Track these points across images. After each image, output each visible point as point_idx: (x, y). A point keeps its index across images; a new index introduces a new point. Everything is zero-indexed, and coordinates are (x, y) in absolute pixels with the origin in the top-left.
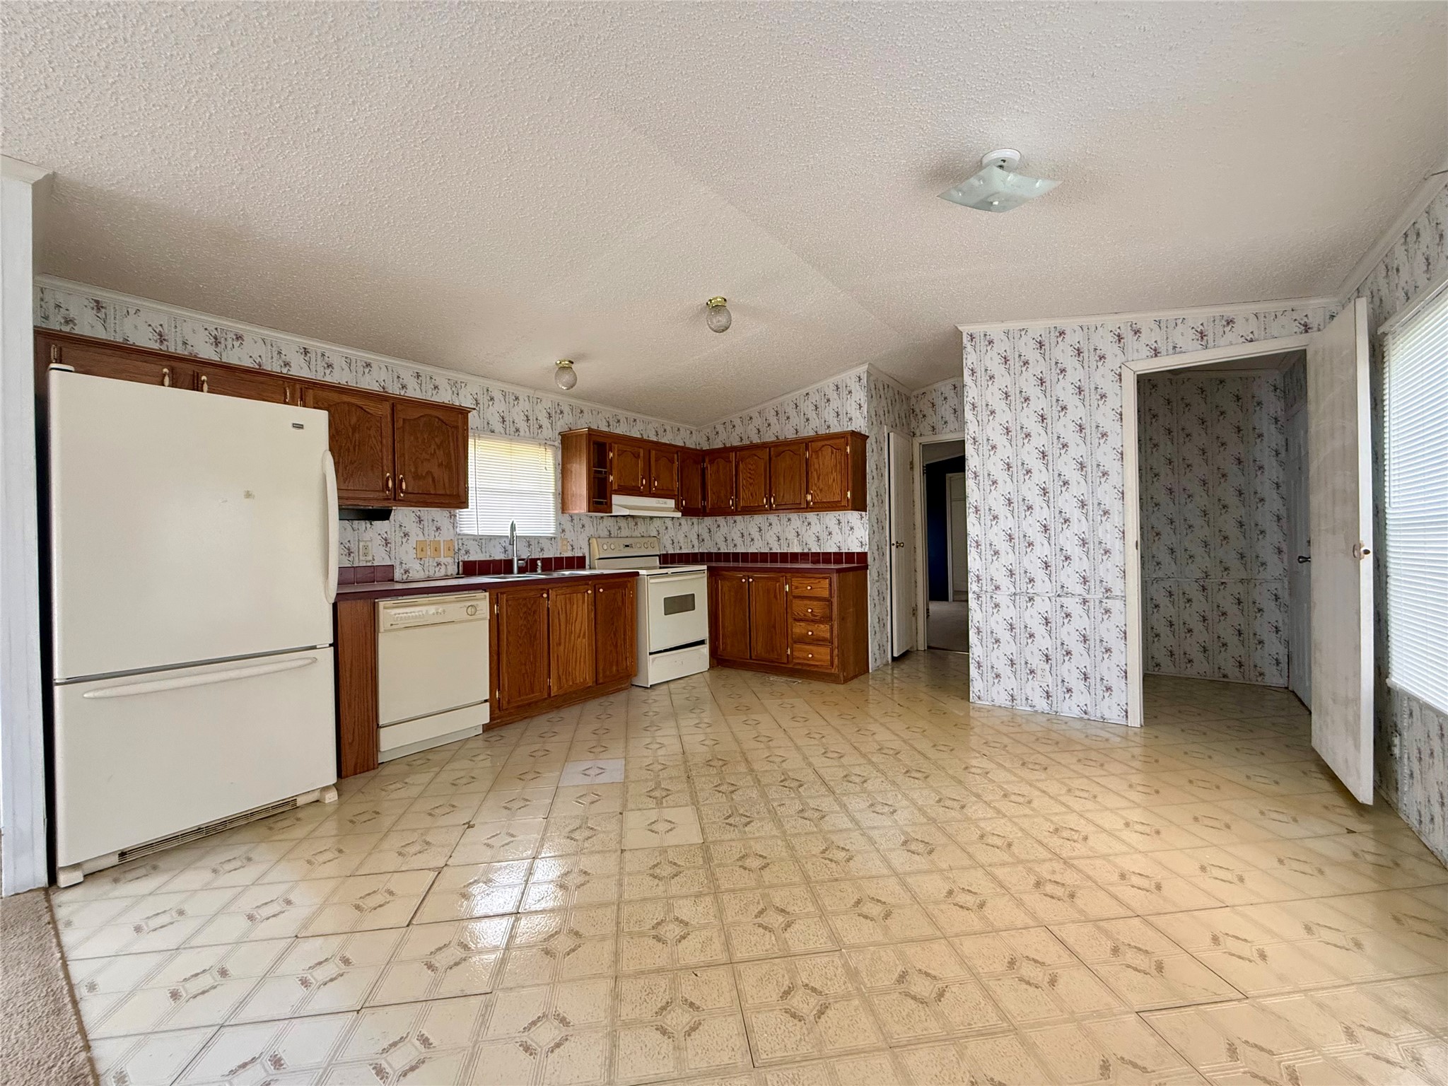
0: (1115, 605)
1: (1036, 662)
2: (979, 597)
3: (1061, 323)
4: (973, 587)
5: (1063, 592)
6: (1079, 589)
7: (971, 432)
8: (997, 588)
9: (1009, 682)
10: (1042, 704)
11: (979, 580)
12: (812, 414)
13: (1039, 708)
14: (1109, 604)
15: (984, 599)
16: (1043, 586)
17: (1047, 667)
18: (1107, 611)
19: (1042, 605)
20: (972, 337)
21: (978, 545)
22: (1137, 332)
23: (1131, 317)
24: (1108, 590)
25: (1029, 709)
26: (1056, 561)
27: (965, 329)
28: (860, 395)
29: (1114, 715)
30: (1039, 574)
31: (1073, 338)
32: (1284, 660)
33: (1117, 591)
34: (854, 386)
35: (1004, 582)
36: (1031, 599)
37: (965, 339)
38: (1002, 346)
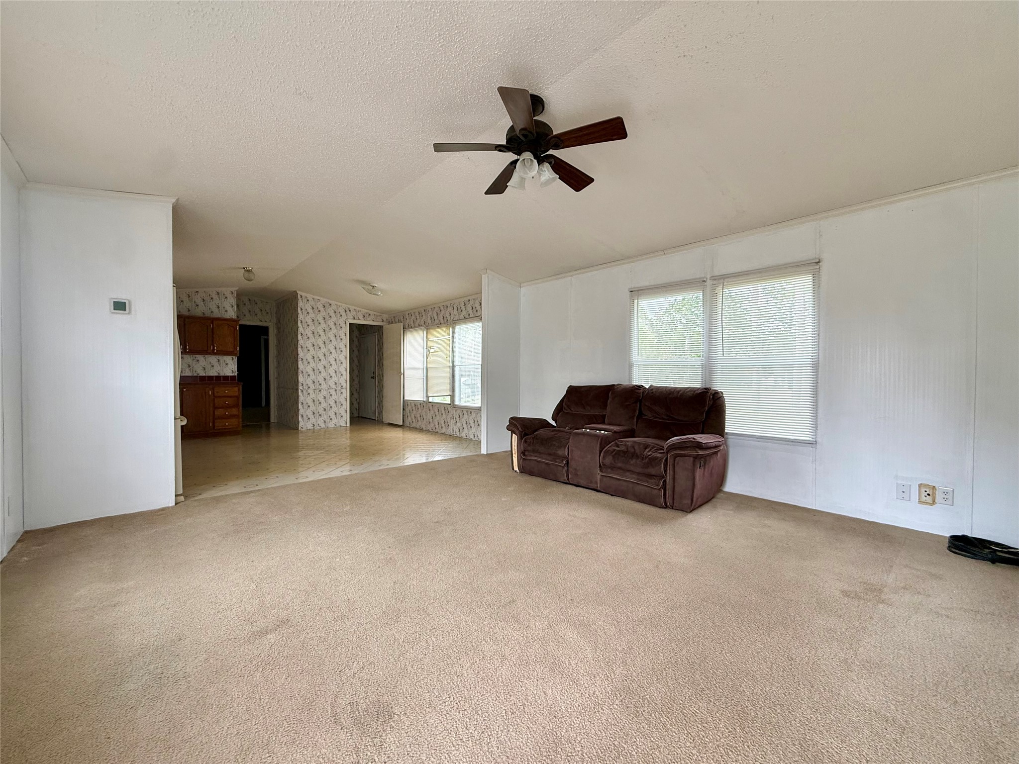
0: (344, 391)
1: (321, 411)
2: (302, 391)
3: (331, 302)
4: (300, 388)
5: (330, 388)
6: (334, 387)
7: (300, 331)
8: (309, 387)
9: (313, 420)
10: (323, 425)
11: (302, 385)
12: (201, 304)
13: (322, 427)
14: (342, 391)
15: (304, 392)
16: (324, 386)
17: (325, 412)
18: (342, 393)
19: (324, 393)
20: (301, 297)
21: (302, 372)
22: (350, 311)
23: (349, 306)
24: (342, 386)
25: (319, 428)
26: (328, 378)
27: (299, 293)
28: (233, 301)
29: (343, 424)
30: (323, 382)
31: (334, 307)
32: (358, 408)
33: (344, 387)
34: (229, 295)
35: (312, 386)
36: (320, 391)
37: (299, 296)
38: (312, 302)
